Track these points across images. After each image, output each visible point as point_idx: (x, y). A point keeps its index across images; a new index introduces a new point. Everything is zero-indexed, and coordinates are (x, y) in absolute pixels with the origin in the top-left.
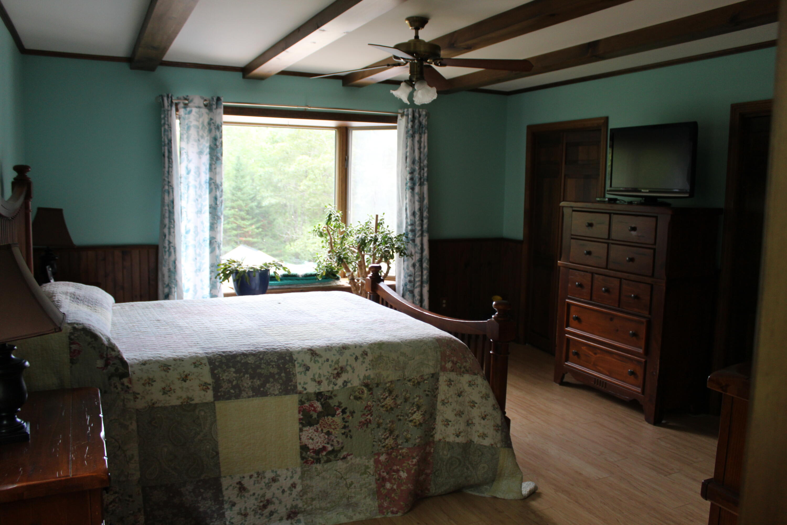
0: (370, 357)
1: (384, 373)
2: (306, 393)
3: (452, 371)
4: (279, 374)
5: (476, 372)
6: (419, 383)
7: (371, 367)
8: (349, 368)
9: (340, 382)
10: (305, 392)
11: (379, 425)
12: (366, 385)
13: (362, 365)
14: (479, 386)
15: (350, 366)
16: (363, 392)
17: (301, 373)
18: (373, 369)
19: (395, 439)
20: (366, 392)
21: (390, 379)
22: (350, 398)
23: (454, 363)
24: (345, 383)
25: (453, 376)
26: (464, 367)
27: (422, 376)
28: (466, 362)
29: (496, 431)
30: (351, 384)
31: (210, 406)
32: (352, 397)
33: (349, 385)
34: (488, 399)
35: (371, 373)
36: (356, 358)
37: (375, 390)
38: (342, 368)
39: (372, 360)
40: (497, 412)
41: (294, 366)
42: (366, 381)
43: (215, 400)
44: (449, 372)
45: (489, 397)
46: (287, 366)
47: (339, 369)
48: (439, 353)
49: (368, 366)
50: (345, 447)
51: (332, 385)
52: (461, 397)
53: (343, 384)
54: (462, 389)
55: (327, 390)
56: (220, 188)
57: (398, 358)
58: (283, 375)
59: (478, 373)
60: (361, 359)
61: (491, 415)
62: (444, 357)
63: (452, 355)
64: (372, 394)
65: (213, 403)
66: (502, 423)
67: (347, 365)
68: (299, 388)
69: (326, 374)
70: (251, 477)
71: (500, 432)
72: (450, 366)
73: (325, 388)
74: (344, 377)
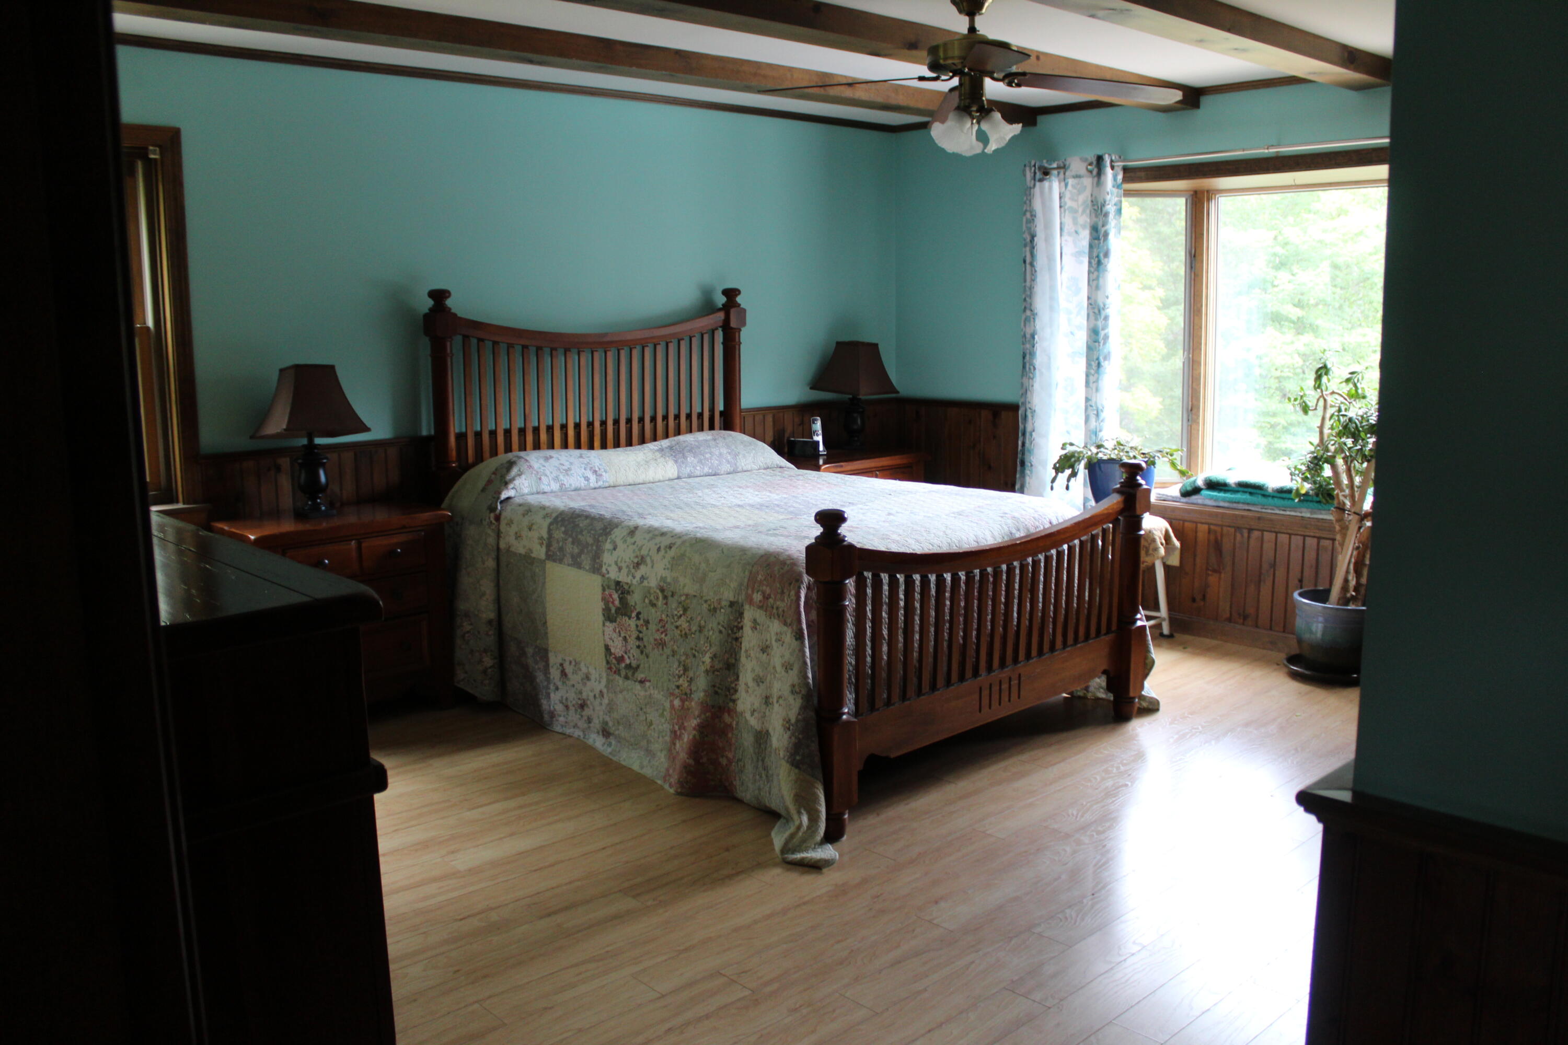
0: (672, 553)
1: (682, 580)
2: (608, 578)
3: (760, 607)
4: (592, 545)
5: (789, 621)
6: (715, 610)
7: (669, 566)
8: (648, 560)
9: (638, 575)
10: (607, 576)
11: (674, 653)
12: (662, 590)
13: (662, 559)
14: (784, 645)
15: (651, 557)
16: (658, 598)
17: (609, 550)
18: (672, 570)
19: (691, 681)
20: (661, 598)
21: (686, 591)
22: (644, 601)
23: (766, 597)
24: (643, 578)
25: (760, 615)
26: (777, 608)
27: (720, 601)
28: (783, 600)
29: (784, 729)
30: (648, 583)
31: (543, 562)
32: (647, 601)
33: (645, 583)
34: (789, 671)
35: (669, 576)
36: (659, 549)
37: (670, 599)
38: (642, 557)
39: (674, 558)
40: (795, 699)
41: (606, 540)
42: (662, 584)
43: (546, 559)
44: (755, 609)
45: (792, 669)
46: (600, 538)
47: (640, 558)
48: (747, 573)
49: (667, 564)
50: (642, 666)
51: (630, 577)
52: (765, 654)
53: (641, 579)
54: (768, 643)
55: (625, 581)
56: (1103, 314)
57: (700, 563)
58: (594, 548)
59: (790, 625)
60: (662, 552)
61: (785, 700)
62: (752, 582)
63: (765, 582)
64: (666, 604)
65: (544, 561)
66: (797, 721)
67: (648, 555)
68: (604, 570)
69: (627, 560)
70: (570, 662)
71: (789, 733)
72: (758, 599)
73: (623, 578)
74: (643, 570)
